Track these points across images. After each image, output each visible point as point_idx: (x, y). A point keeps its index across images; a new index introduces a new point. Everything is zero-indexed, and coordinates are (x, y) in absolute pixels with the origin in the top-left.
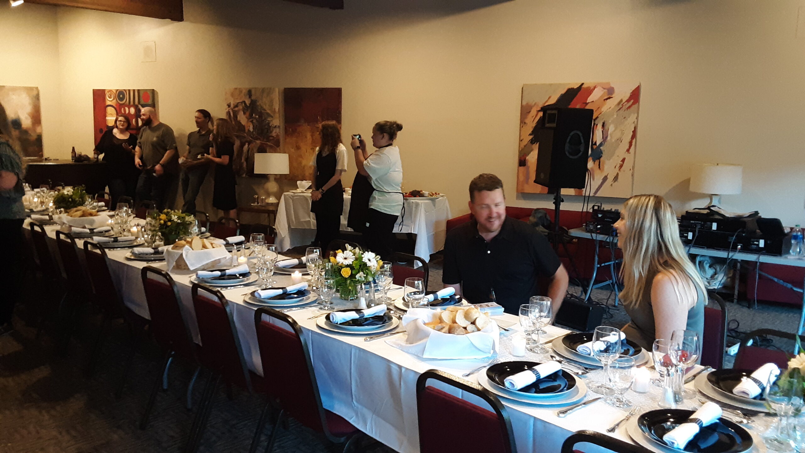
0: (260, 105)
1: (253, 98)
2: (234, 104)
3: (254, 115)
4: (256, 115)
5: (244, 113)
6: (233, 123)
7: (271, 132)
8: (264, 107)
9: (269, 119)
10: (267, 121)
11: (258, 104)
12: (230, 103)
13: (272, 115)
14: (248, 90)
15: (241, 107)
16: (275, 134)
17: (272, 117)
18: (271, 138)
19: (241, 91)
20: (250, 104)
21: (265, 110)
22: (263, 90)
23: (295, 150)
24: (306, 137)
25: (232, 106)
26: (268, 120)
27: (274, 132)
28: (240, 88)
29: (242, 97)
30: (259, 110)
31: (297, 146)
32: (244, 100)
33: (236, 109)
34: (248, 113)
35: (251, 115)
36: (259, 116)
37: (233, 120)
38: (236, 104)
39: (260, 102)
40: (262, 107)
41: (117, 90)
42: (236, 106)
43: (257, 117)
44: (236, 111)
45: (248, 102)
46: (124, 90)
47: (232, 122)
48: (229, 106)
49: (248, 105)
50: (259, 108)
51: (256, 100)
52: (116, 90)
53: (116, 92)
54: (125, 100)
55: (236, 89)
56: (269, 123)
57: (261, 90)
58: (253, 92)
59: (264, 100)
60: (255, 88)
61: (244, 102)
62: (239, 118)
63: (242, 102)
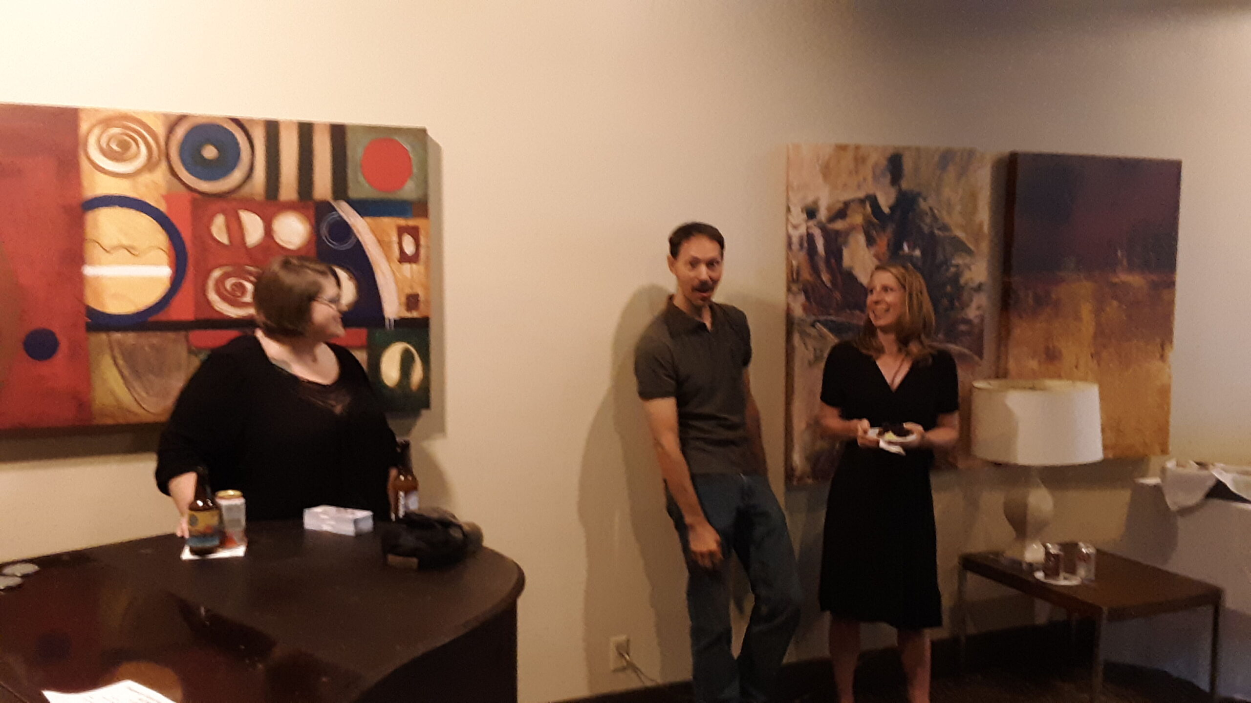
0: (931, 209)
1: (905, 185)
2: (829, 209)
3: (906, 247)
4: (912, 247)
5: (870, 241)
6: (825, 277)
7: (965, 306)
8: (946, 219)
9: (958, 260)
10: (953, 269)
11: (923, 205)
12: (816, 202)
13: (972, 247)
14: (888, 154)
15: (857, 218)
16: (978, 313)
17: (969, 252)
18: (963, 327)
19: (860, 159)
20: (892, 208)
21: (945, 228)
22: (946, 158)
23: (1040, 362)
24: (1078, 318)
25: (823, 215)
26: (957, 266)
27: (974, 305)
28: (857, 148)
29: (865, 179)
30: (926, 229)
31: (1047, 349)
32: (871, 192)
33: (839, 225)
34: (883, 242)
35: (895, 248)
36: (922, 253)
37: (822, 266)
38: (840, 205)
39: (932, 201)
40: (935, 218)
41: (182, 118)
42: (841, 213)
43: (917, 253)
44: (837, 233)
45: (885, 201)
46: (237, 121)
47: (819, 277)
48: (811, 213)
49: (886, 210)
50: (928, 220)
51: (919, 194)
52: (166, 116)
53: (171, 130)
54: (237, 176)
55: (842, 148)
56: (957, 276)
57: (936, 158)
58: (908, 165)
59: (947, 192)
60: (918, 150)
61: (872, 200)
62: (847, 261)
63: (862, 201)
